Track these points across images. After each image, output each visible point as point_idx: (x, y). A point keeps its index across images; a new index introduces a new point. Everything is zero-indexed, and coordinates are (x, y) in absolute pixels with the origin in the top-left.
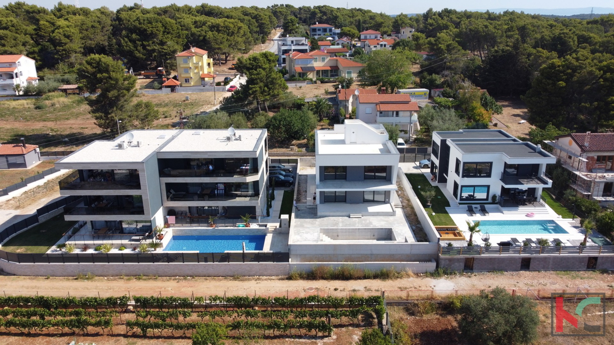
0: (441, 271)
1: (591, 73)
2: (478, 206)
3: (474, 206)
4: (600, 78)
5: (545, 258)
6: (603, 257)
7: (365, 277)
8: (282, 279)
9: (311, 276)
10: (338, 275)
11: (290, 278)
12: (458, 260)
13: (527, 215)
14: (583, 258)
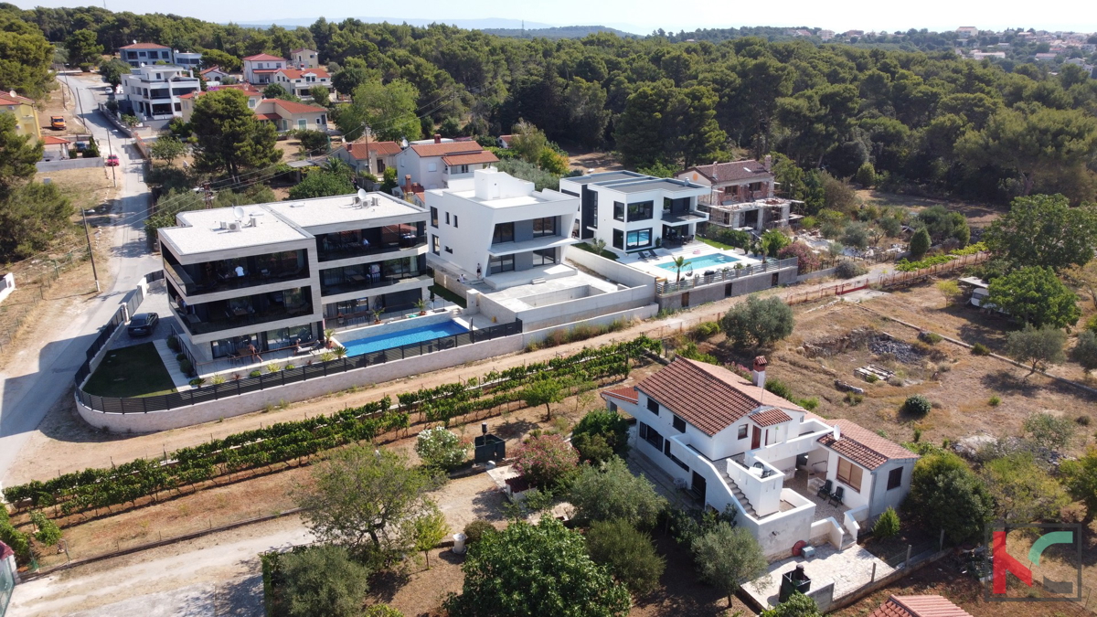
0: (664, 311)
1: (682, 102)
2: (647, 252)
3: (644, 252)
4: (690, 107)
5: (743, 281)
6: (782, 272)
7: (601, 333)
8: (521, 353)
9: (549, 342)
10: (576, 336)
11: (528, 350)
12: (676, 297)
13: (694, 253)
14: (769, 275)
